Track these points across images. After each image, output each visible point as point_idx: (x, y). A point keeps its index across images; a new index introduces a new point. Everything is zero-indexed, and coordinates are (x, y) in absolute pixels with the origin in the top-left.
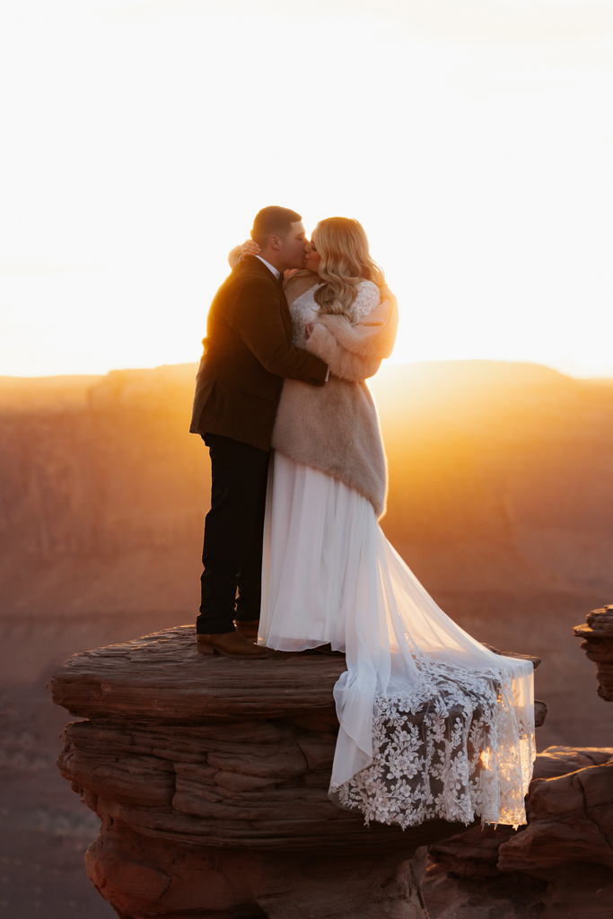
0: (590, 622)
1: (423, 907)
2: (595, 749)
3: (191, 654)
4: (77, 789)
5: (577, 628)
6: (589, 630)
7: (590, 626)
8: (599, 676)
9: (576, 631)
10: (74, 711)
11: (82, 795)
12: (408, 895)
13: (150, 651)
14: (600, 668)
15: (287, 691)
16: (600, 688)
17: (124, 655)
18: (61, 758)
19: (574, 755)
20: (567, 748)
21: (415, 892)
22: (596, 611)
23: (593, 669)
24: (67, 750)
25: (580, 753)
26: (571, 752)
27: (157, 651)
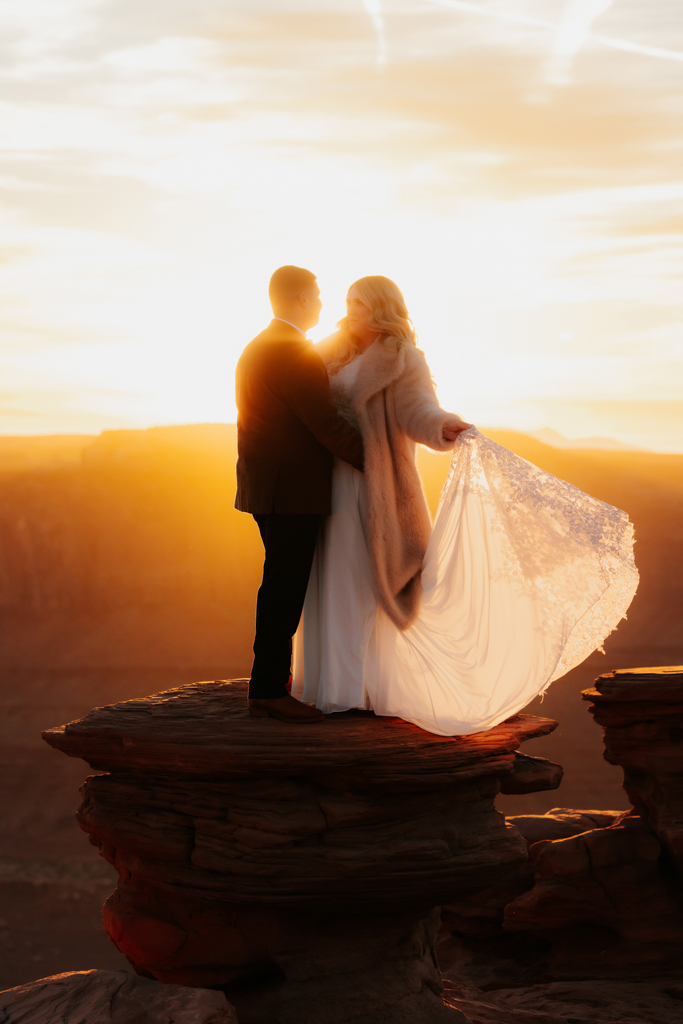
0: (599, 686)
1: (436, 967)
2: (598, 812)
3: (212, 710)
4: (95, 841)
5: (585, 692)
6: (598, 694)
7: (598, 690)
8: (606, 740)
9: (583, 695)
10: (95, 765)
11: (100, 849)
12: (421, 954)
13: (171, 706)
14: (606, 732)
15: (308, 749)
16: (606, 751)
17: (145, 709)
18: (81, 811)
19: (578, 817)
20: (570, 810)
21: (428, 951)
22: (604, 676)
23: (600, 732)
24: (86, 803)
25: (583, 815)
26: (575, 814)
27: (178, 707)
